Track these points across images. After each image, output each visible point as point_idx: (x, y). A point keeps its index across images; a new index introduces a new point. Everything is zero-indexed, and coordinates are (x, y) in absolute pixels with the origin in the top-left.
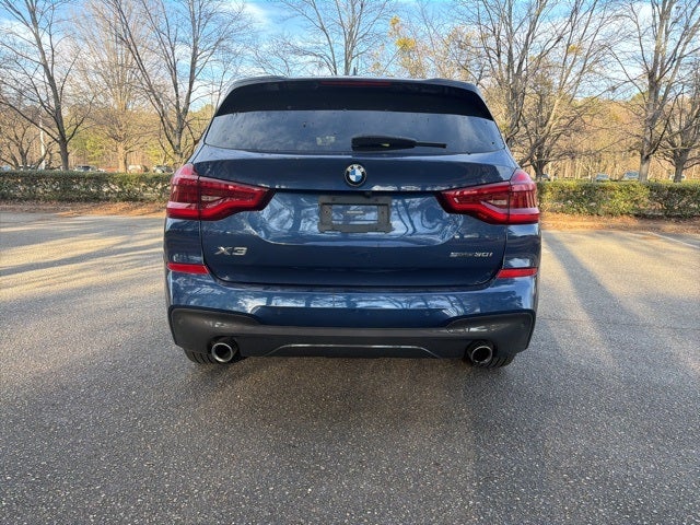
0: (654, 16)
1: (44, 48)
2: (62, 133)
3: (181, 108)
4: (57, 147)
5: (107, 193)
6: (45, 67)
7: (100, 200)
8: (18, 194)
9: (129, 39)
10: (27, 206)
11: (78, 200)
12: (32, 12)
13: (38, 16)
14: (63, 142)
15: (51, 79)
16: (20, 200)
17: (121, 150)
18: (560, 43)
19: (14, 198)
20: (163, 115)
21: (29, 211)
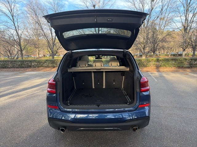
0: (184, 10)
1: (16, 26)
2: (21, 49)
3: (53, 40)
4: (20, 52)
5: (33, 65)
6: (16, 31)
7: (31, 67)
8: (9, 66)
9: (39, 22)
10: (12, 69)
11: (26, 67)
12: (13, 16)
13: (14, 18)
14: (21, 51)
15: (18, 34)
16: (10, 68)
17: (37, 51)
18: (158, 18)
19: (8, 67)
20: (48, 42)
21: (12, 71)
